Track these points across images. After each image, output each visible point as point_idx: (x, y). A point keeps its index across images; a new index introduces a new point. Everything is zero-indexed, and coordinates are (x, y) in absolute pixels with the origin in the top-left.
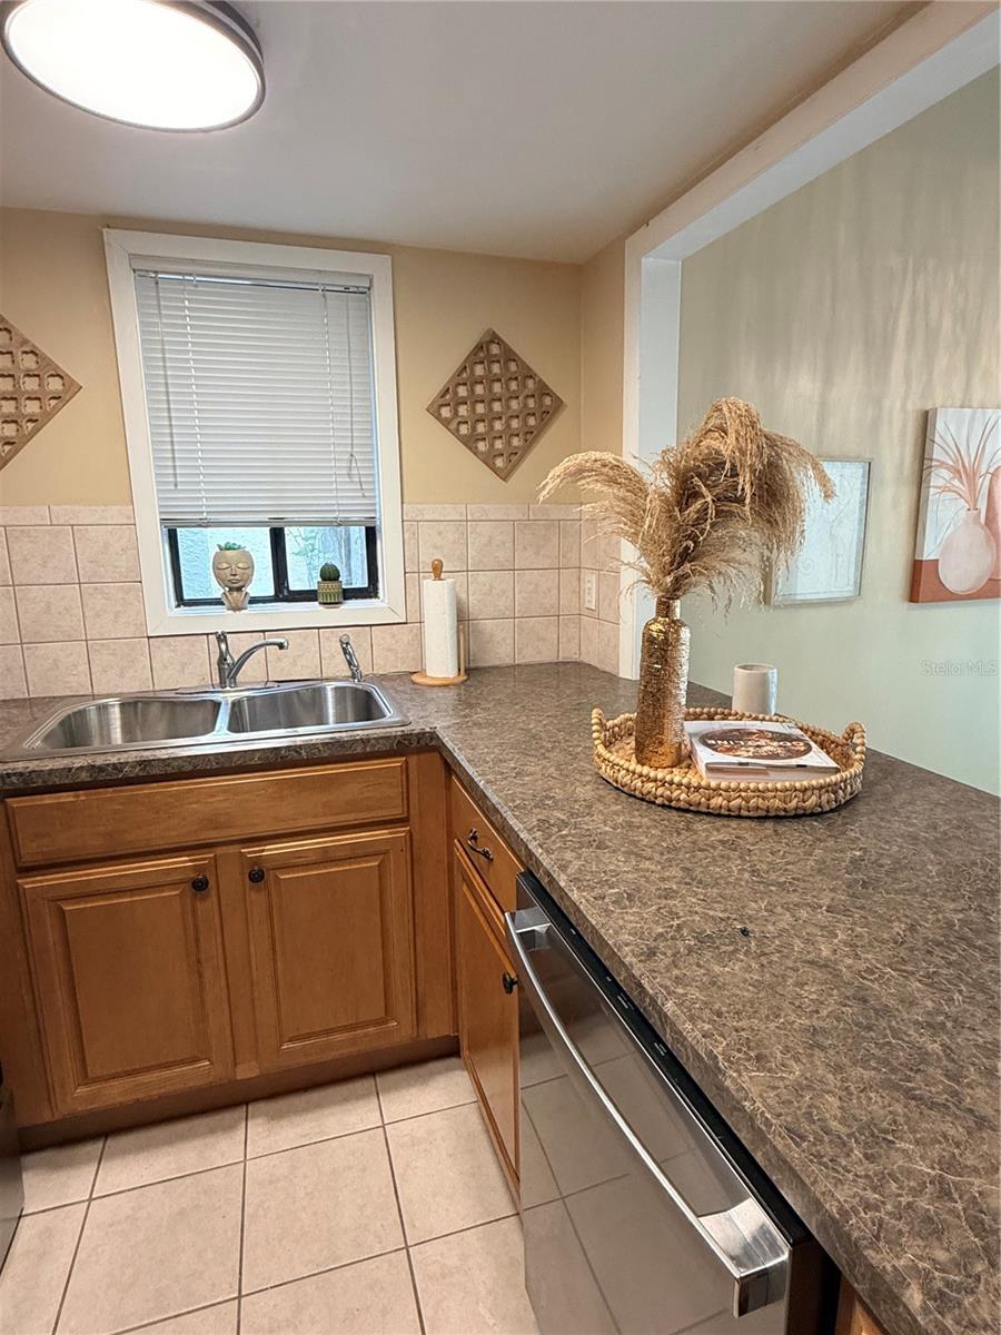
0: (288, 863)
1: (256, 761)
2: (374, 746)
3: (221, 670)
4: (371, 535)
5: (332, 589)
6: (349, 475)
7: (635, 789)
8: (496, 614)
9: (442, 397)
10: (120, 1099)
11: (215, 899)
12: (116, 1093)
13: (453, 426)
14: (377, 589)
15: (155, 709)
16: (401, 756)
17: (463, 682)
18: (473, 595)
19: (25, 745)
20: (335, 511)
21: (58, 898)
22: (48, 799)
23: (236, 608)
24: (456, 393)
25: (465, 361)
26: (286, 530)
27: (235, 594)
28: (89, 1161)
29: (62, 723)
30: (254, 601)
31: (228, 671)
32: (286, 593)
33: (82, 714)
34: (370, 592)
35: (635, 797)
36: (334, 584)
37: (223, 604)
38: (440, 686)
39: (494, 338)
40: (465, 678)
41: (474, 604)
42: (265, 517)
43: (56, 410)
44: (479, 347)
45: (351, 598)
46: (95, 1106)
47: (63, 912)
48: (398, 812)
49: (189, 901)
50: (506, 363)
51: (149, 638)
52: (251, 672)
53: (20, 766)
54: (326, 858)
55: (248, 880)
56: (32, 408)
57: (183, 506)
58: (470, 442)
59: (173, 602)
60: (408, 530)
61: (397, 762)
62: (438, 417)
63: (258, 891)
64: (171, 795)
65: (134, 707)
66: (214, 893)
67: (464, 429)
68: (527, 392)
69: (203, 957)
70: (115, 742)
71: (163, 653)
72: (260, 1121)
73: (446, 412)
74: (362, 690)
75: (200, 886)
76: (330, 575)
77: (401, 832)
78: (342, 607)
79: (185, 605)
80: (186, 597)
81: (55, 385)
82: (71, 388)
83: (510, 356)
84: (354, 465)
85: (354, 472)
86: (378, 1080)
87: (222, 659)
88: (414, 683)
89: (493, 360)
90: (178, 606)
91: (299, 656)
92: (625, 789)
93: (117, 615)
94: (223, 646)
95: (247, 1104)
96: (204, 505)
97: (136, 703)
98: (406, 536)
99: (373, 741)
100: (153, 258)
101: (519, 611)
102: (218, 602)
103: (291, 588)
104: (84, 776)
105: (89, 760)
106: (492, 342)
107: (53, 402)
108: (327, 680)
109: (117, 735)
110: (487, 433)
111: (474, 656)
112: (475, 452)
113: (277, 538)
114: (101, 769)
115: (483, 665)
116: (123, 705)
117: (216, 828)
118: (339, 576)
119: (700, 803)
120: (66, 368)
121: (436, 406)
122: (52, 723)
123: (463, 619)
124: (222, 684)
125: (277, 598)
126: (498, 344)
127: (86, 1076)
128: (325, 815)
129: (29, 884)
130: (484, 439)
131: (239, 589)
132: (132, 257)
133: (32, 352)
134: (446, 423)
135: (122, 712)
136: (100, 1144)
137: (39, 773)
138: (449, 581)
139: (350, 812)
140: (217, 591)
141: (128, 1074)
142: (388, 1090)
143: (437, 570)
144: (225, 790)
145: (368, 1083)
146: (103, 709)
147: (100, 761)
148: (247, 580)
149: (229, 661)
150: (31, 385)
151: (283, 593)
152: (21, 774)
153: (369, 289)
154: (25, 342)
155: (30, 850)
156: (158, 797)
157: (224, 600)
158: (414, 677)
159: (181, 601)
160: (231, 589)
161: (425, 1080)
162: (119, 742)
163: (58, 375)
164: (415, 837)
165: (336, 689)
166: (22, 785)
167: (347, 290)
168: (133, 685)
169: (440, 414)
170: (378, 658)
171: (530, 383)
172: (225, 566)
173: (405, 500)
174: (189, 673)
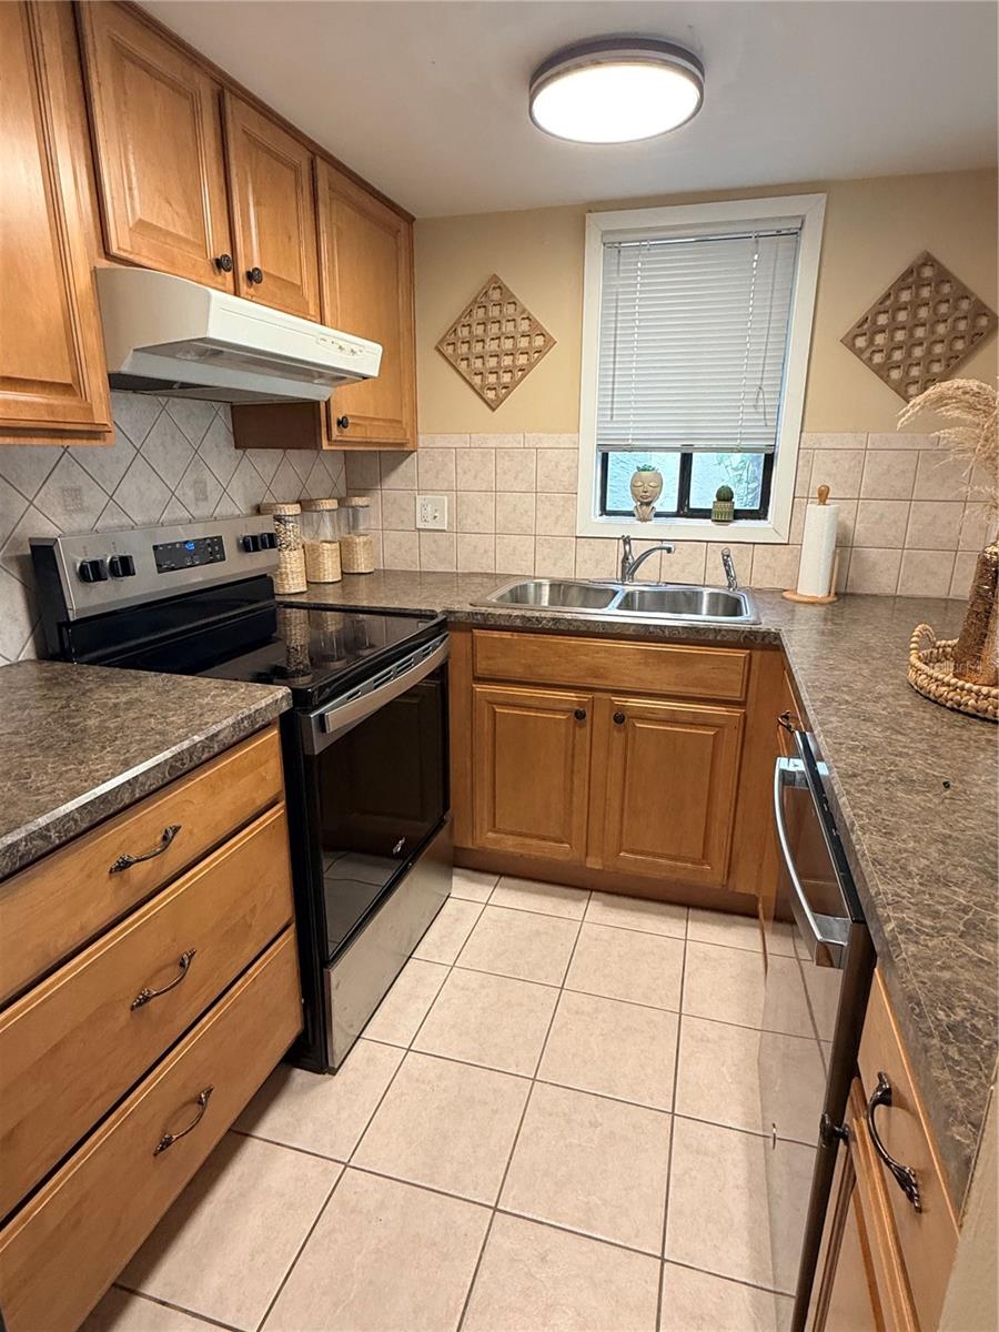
0: (644, 716)
1: (631, 632)
2: (723, 636)
3: (623, 567)
4: (769, 461)
5: (725, 508)
6: (755, 407)
7: (930, 692)
8: (884, 544)
9: (859, 327)
10: (511, 850)
11: (588, 728)
12: (509, 844)
13: (866, 355)
14: (767, 511)
15: (574, 592)
16: (747, 649)
17: (830, 603)
18: (860, 522)
19: (489, 598)
20: (736, 439)
21: (493, 702)
22: (496, 634)
23: (644, 520)
24: (874, 322)
25: (890, 289)
26: (694, 455)
27: (644, 507)
28: (489, 884)
29: (511, 591)
30: (658, 515)
31: (629, 568)
32: (686, 510)
33: (525, 587)
34: (760, 514)
35: (930, 699)
36: (729, 504)
37: (634, 515)
38: (806, 603)
39: (928, 260)
40: (835, 599)
41: (860, 532)
42: (678, 444)
43: (538, 360)
44: (910, 272)
45: (741, 518)
46: (498, 848)
47: (495, 712)
48: (736, 695)
49: (571, 726)
50: (937, 285)
51: (577, 537)
52: (646, 572)
53: (483, 609)
54: (672, 718)
55: (613, 721)
56: (522, 360)
57: (614, 435)
58: (882, 371)
59: (598, 512)
60: (804, 457)
61: (743, 654)
62: (852, 347)
63: (619, 731)
64: (570, 646)
65: (561, 589)
66: (589, 723)
67: (878, 358)
68: (958, 314)
69: (576, 768)
70: (543, 604)
71: (585, 550)
72: (597, 903)
73: (861, 342)
74: (733, 598)
75: (580, 715)
76: (725, 496)
77: (737, 712)
78: (731, 525)
79: (607, 514)
80: (608, 508)
81: (539, 341)
82: (550, 342)
83: (944, 276)
84: (761, 396)
85: (761, 403)
86: (691, 911)
87: (626, 558)
88: (783, 598)
89: (921, 283)
90: (601, 515)
91: (688, 564)
92: (922, 692)
93: (558, 518)
94: (627, 548)
95: (592, 891)
96: (630, 435)
97: (560, 585)
98: (800, 463)
99: (723, 632)
100: (621, 231)
101: (909, 543)
102: (630, 514)
103: (692, 506)
104: (518, 622)
105: (523, 612)
106: (925, 264)
107: (536, 355)
108: (708, 586)
109: (545, 602)
110: (902, 361)
111: (852, 581)
112: (886, 379)
113: (686, 461)
114: (529, 619)
115: (860, 591)
116: (551, 586)
117: (596, 677)
118: (732, 497)
119: (986, 710)
120: (547, 329)
121: (851, 336)
122: (505, 589)
123: (844, 546)
124: (623, 578)
125: (677, 515)
126: (932, 265)
127: (494, 826)
128: (676, 684)
129: (479, 688)
130: (899, 367)
131: (648, 504)
132: (605, 233)
133: (528, 318)
134: (858, 352)
135: (551, 590)
136: (497, 878)
137: (493, 615)
138: (831, 507)
139: (697, 686)
140: (630, 504)
141: (520, 835)
142: (696, 920)
143: (823, 496)
144: (607, 650)
145: (683, 911)
146: (538, 586)
147: (529, 614)
148: (656, 496)
149: (631, 561)
150: (524, 343)
151: (684, 510)
152: (483, 614)
153: (800, 229)
154: (524, 311)
155: (483, 666)
156: (562, 646)
157: (635, 513)
158: (785, 594)
159: (604, 511)
160: (642, 504)
161: (728, 925)
162: (546, 604)
163: (542, 334)
164: (749, 721)
165: (711, 594)
166: (482, 622)
167: (779, 233)
168: (561, 574)
169: (854, 345)
170: (755, 572)
171: (965, 305)
172: (640, 484)
173: (805, 429)
174: (599, 567)
